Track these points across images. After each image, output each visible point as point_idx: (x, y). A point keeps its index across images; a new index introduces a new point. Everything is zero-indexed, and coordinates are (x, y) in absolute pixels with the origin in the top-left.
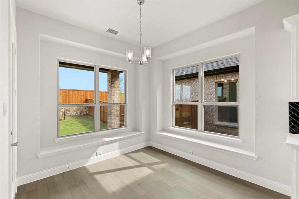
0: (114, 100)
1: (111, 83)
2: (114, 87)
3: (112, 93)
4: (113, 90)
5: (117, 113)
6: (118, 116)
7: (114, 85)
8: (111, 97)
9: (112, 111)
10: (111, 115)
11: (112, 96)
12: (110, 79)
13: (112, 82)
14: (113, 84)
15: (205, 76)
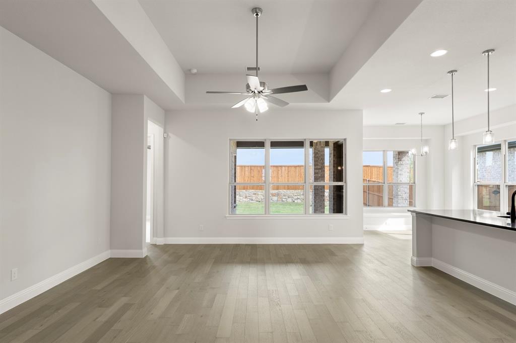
0: (401, 180)
1: (397, 160)
2: (402, 164)
3: (399, 173)
4: (400, 168)
5: (407, 196)
6: (407, 200)
7: (401, 162)
8: (397, 177)
9: (399, 192)
10: (398, 197)
11: (399, 176)
12: (396, 155)
13: (399, 158)
14: (401, 160)
15: (509, 148)
